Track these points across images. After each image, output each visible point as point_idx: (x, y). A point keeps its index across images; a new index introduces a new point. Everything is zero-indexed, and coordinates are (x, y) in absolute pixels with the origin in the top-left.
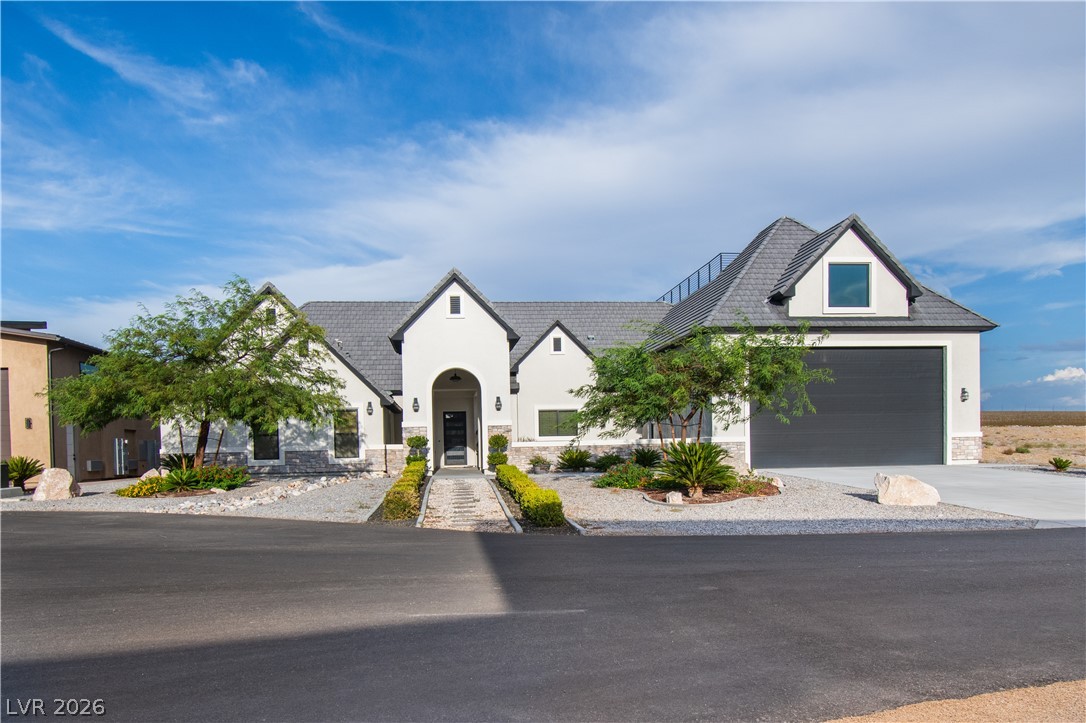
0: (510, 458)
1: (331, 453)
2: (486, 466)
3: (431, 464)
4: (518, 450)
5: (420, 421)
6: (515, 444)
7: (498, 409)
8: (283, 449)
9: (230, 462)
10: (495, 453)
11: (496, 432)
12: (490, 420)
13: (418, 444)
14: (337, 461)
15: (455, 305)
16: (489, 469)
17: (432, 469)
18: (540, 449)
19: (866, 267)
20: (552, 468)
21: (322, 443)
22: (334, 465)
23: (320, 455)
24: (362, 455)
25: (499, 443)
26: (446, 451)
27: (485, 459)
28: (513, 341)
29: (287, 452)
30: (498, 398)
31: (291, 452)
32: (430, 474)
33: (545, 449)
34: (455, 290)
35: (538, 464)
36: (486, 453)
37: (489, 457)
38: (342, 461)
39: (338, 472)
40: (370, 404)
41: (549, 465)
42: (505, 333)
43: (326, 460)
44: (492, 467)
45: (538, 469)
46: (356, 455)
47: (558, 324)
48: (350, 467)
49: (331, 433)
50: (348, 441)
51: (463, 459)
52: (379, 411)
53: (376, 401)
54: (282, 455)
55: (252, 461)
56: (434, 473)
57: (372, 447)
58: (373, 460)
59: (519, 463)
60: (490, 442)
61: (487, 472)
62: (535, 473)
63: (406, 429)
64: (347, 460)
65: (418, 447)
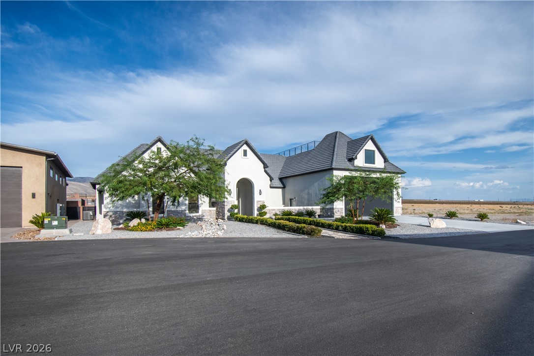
1: (187, 212)
5: (232, 199)
7: (261, 194)
8: (166, 210)
10: (262, 211)
11: (260, 203)
12: (257, 199)
14: (189, 215)
15: (245, 152)
19: (374, 151)
21: (183, 207)
22: (188, 216)
23: (182, 213)
24: (200, 213)
29: (168, 211)
30: (260, 190)
31: (170, 211)
34: (245, 147)
37: (259, 213)
38: (192, 215)
39: (190, 220)
42: (263, 165)
43: (185, 214)
46: (197, 212)
48: (195, 217)
49: (187, 202)
50: (194, 206)
54: (165, 212)
55: (152, 215)
57: (204, 209)
58: (205, 214)
63: (226, 202)
64: (194, 214)
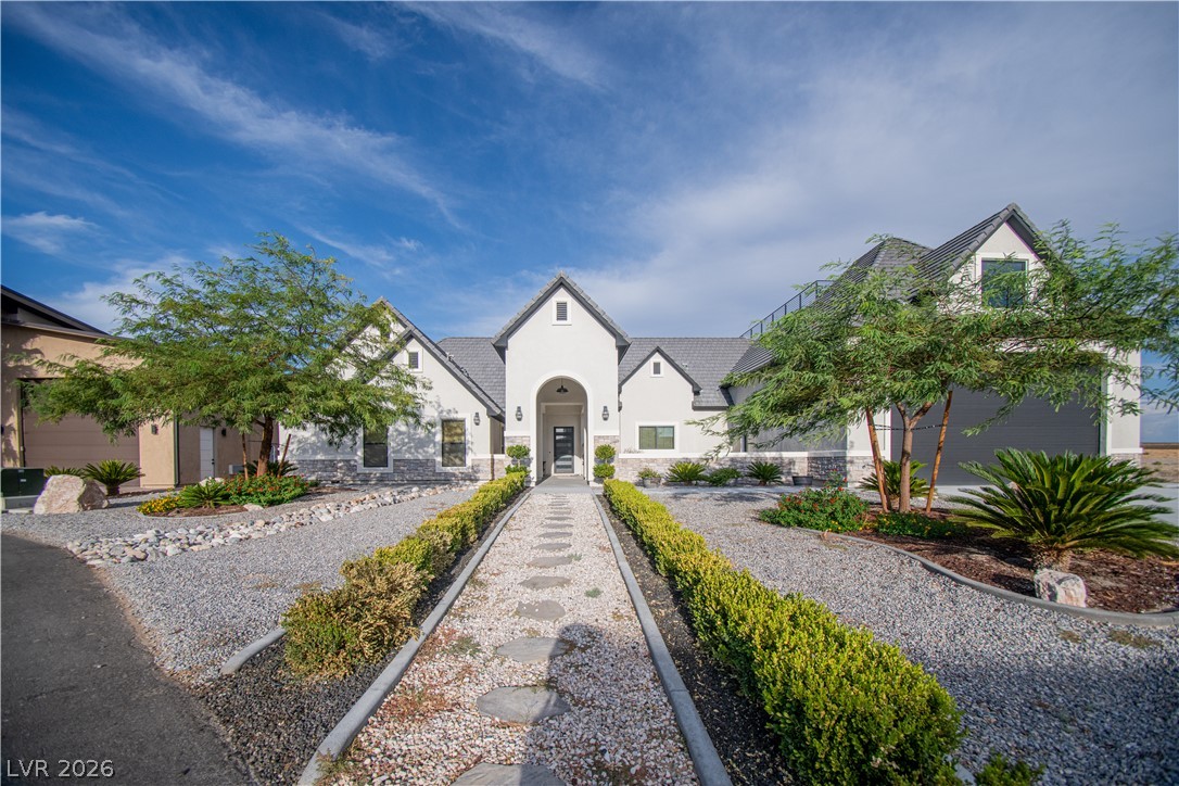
0: (617, 469)
1: (439, 460)
2: (591, 477)
3: (533, 474)
4: (624, 461)
5: (524, 431)
6: (622, 456)
7: (605, 419)
8: (391, 456)
9: (341, 468)
10: (601, 465)
11: (602, 443)
12: (596, 431)
13: (520, 453)
14: (444, 469)
15: (562, 312)
16: (595, 481)
17: (535, 480)
18: (647, 460)
19: (1022, 265)
20: (663, 481)
21: (431, 450)
22: (441, 473)
23: (426, 464)
24: (469, 464)
25: (605, 454)
26: (555, 460)
27: (591, 471)
28: (622, 349)
29: (395, 460)
30: (605, 407)
31: (399, 460)
32: (533, 485)
33: (653, 460)
34: (562, 296)
35: (646, 478)
36: (592, 464)
37: (595, 469)
38: (449, 470)
39: (446, 480)
40: (477, 414)
41: (660, 478)
42: (614, 340)
43: (433, 468)
44: (599, 478)
45: (648, 482)
46: (463, 463)
47: (658, 350)
48: (457, 475)
49: (439, 440)
50: (455, 449)
51: (571, 468)
52: (486, 421)
53: (483, 411)
54: (391, 463)
55: (361, 469)
56: (537, 483)
58: (480, 469)
59: (625, 475)
60: (596, 453)
61: (593, 484)
62: (645, 486)
63: (508, 438)
64: (455, 469)
65: (518, 456)
